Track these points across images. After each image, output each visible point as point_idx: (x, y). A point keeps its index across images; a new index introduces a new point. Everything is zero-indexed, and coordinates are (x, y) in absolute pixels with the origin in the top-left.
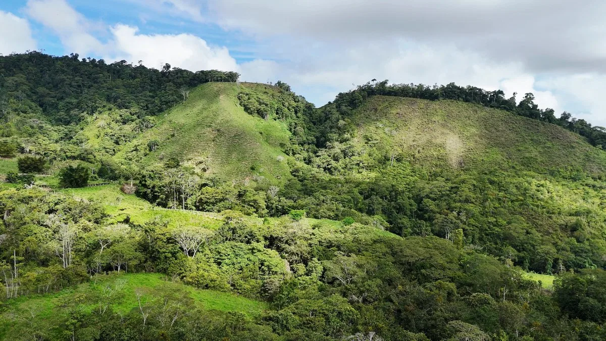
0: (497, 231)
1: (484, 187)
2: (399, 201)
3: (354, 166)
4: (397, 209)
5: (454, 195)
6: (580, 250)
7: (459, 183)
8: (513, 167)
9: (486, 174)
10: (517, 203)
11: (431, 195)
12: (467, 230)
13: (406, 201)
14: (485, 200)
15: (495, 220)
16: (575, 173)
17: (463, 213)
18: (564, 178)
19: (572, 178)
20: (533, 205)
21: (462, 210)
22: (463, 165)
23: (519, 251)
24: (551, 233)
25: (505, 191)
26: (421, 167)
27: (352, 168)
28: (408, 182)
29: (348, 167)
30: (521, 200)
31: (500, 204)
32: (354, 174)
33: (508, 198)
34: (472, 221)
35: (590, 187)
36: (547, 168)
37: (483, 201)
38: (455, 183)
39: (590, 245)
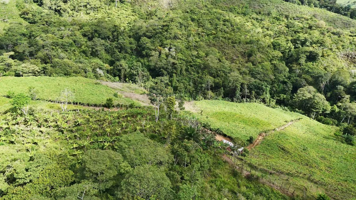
0: (199, 63)
1: (188, 24)
2: (120, 41)
3: (82, 8)
4: (119, 48)
5: (166, 33)
6: (256, 72)
7: (168, 21)
8: (206, 6)
9: (188, 12)
10: (211, 37)
11: (147, 34)
12: (176, 64)
13: (126, 41)
14: (189, 36)
15: (197, 53)
16: (244, 9)
17: (173, 50)
18: (238, 13)
19: (243, 13)
20: (222, 37)
21: (172, 46)
22: (171, 5)
23: (214, 77)
24: (235, 59)
25: (202, 26)
26: (139, 7)
27: (80, 10)
28: (129, 21)
29: (76, 9)
30: (214, 34)
31: (199, 38)
32: (82, 16)
33: (205, 32)
34: (180, 55)
35: (254, 19)
36: (227, 6)
37: (188, 36)
38: (165, 21)
39: (262, 68)
